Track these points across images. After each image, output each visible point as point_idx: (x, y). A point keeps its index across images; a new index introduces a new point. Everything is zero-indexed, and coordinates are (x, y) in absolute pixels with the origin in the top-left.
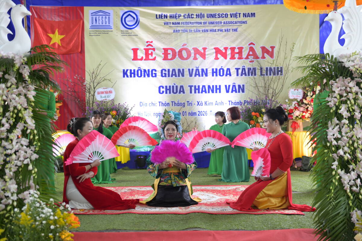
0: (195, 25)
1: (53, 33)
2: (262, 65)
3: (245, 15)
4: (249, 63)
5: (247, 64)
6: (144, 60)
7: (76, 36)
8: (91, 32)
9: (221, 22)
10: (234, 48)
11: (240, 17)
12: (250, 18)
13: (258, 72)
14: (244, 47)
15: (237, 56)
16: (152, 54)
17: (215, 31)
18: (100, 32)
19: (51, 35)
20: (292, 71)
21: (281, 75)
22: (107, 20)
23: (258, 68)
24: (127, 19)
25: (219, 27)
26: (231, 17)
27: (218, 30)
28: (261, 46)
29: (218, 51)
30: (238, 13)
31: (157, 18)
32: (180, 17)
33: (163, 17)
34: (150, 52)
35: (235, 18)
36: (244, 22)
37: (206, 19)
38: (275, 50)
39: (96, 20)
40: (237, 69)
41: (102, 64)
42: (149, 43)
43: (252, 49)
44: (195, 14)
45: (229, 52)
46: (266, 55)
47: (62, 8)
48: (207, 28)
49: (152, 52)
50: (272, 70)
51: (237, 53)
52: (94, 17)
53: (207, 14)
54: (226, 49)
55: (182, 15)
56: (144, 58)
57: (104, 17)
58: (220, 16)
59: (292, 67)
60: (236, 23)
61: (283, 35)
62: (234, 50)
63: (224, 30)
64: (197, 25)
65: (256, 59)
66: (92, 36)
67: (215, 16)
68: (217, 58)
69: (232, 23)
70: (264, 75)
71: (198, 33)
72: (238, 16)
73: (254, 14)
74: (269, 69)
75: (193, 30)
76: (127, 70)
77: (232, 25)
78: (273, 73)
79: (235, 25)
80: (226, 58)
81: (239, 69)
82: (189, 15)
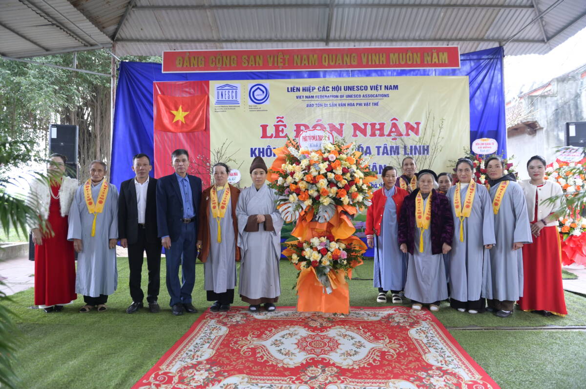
0: (331, 98)
1: (177, 109)
2: (406, 144)
3: (386, 88)
4: (391, 140)
5: (389, 142)
6: (275, 137)
7: (201, 113)
8: (216, 108)
9: (360, 96)
10: (375, 124)
11: (381, 89)
12: (393, 90)
13: (402, 151)
14: (385, 122)
15: (378, 132)
16: (283, 130)
17: (354, 105)
18: (226, 108)
19: (174, 112)
20: (441, 151)
21: (428, 154)
22: (234, 94)
23: (401, 146)
24: (256, 93)
25: (358, 101)
26: (372, 89)
27: (357, 104)
28: (406, 121)
29: (356, 127)
30: (379, 85)
31: (288, 91)
32: (314, 90)
33: (296, 90)
34: (281, 128)
35: (376, 91)
36: (385, 96)
37: (343, 92)
38: (421, 127)
39: (222, 95)
40: (378, 148)
41: (227, 143)
42: (279, 119)
43: (394, 126)
44: (331, 87)
45: (369, 128)
46: (410, 132)
47: (186, 83)
48: (344, 102)
49: (283, 129)
50: (417, 149)
51: (378, 130)
52: (220, 91)
53: (344, 87)
54: (365, 125)
55: (317, 87)
56: (274, 135)
57: (231, 91)
58: (359, 88)
59: (441, 146)
60: (377, 96)
61: (431, 110)
62: (375, 126)
63: (363, 104)
64: (333, 99)
65: (399, 136)
66: (218, 112)
67: (353, 88)
68: (355, 135)
69: (372, 96)
70: (408, 154)
71: (335, 107)
72: (379, 88)
73: (397, 86)
74: (413, 147)
75: (328, 104)
76: (255, 149)
77: (373, 98)
78: (418, 151)
79: (375, 98)
80: (365, 135)
81: (381, 147)
82: (324, 87)
